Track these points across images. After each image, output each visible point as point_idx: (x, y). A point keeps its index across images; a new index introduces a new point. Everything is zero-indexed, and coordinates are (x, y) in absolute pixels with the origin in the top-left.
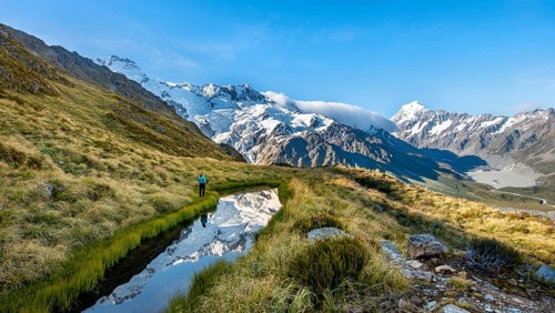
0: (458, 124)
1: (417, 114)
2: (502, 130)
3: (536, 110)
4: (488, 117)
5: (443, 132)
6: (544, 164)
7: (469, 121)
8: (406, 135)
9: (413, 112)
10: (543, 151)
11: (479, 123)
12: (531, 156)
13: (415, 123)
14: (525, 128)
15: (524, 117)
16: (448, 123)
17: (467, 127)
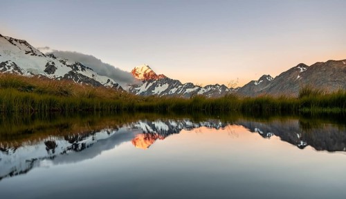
0: (173, 88)
1: (145, 75)
3: (216, 85)
4: (190, 85)
5: (162, 93)
7: (179, 87)
9: (143, 74)
11: (185, 89)
13: (143, 82)
15: (209, 89)
16: (166, 86)
17: (178, 91)
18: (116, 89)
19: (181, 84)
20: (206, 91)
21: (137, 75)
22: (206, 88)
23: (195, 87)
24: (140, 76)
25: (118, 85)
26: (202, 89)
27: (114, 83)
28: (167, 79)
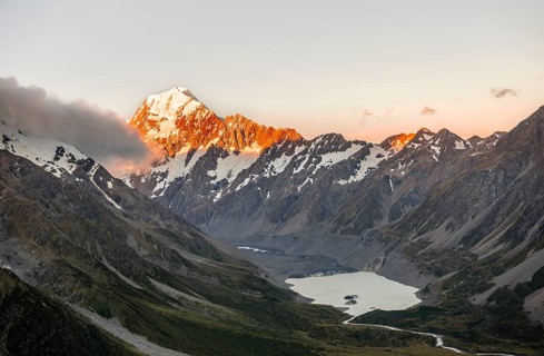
0: (275, 154)
1: (180, 123)
2: (360, 175)
3: (421, 132)
4: (334, 142)
5: (243, 175)
6: (433, 253)
7: (298, 150)
8: (153, 183)
9: (172, 118)
10: (432, 226)
11: (317, 155)
12: (413, 238)
13: (176, 146)
14: (402, 170)
15: (398, 146)
17: (294, 164)
18: (87, 179)
19: (301, 142)
20: (386, 155)
21: (153, 124)
22: (386, 145)
23: (348, 145)
24: (163, 125)
25: (92, 162)
26: (374, 153)
27: (79, 156)
28: (255, 128)
